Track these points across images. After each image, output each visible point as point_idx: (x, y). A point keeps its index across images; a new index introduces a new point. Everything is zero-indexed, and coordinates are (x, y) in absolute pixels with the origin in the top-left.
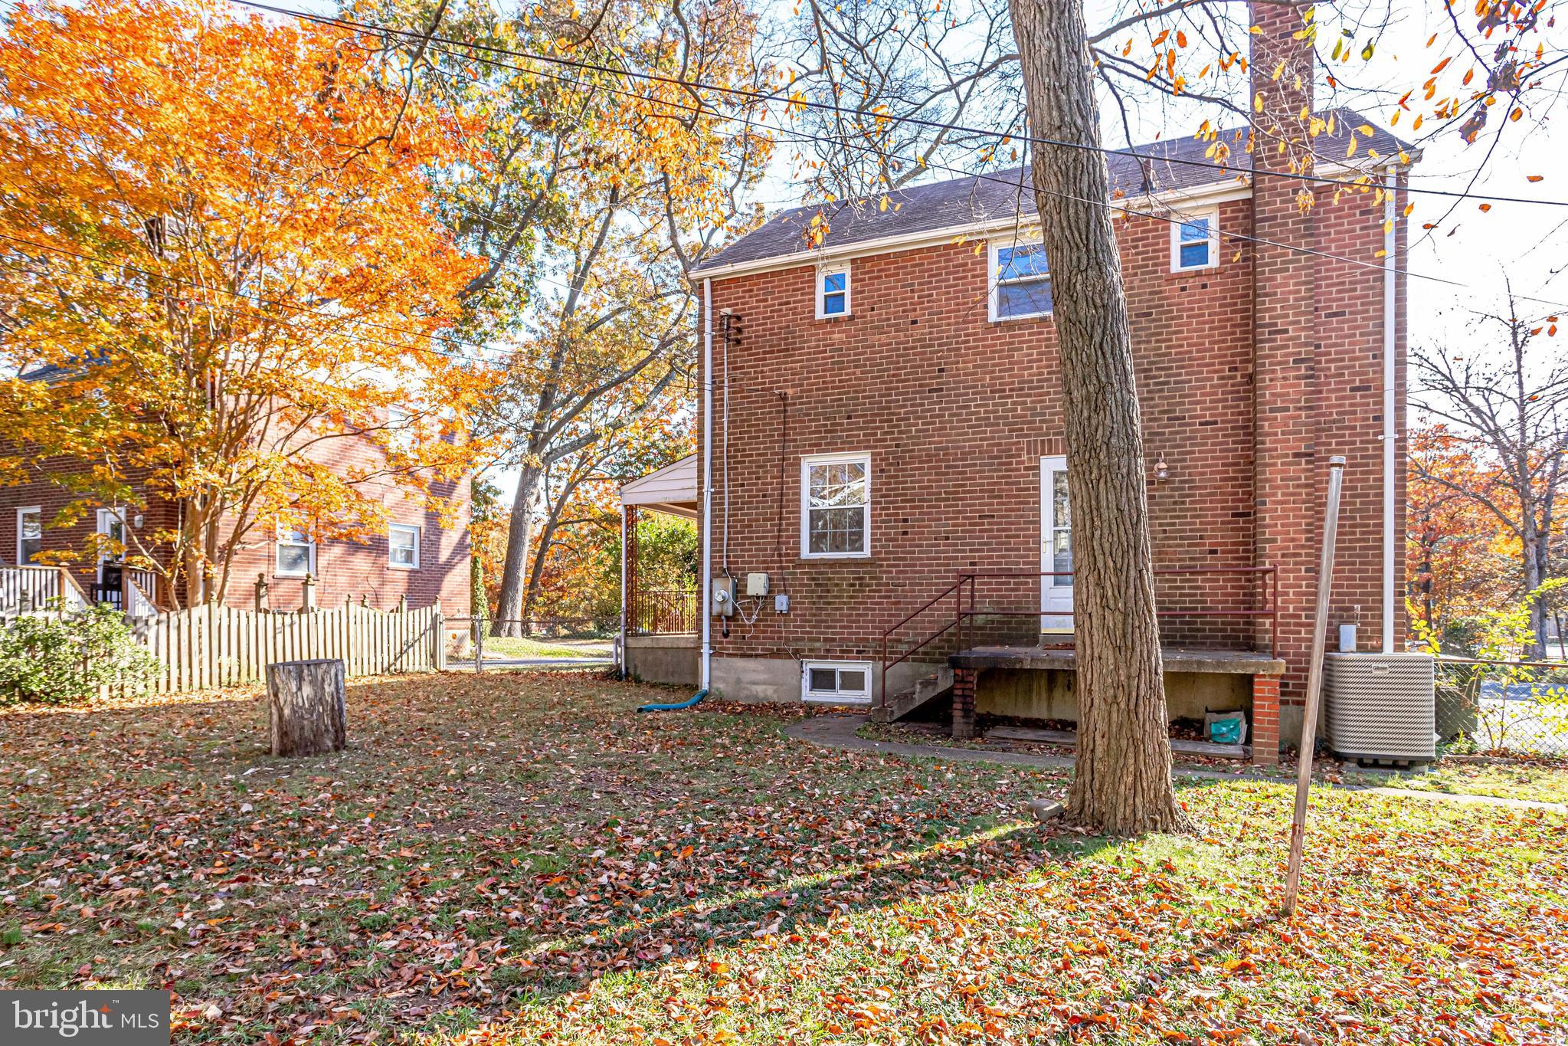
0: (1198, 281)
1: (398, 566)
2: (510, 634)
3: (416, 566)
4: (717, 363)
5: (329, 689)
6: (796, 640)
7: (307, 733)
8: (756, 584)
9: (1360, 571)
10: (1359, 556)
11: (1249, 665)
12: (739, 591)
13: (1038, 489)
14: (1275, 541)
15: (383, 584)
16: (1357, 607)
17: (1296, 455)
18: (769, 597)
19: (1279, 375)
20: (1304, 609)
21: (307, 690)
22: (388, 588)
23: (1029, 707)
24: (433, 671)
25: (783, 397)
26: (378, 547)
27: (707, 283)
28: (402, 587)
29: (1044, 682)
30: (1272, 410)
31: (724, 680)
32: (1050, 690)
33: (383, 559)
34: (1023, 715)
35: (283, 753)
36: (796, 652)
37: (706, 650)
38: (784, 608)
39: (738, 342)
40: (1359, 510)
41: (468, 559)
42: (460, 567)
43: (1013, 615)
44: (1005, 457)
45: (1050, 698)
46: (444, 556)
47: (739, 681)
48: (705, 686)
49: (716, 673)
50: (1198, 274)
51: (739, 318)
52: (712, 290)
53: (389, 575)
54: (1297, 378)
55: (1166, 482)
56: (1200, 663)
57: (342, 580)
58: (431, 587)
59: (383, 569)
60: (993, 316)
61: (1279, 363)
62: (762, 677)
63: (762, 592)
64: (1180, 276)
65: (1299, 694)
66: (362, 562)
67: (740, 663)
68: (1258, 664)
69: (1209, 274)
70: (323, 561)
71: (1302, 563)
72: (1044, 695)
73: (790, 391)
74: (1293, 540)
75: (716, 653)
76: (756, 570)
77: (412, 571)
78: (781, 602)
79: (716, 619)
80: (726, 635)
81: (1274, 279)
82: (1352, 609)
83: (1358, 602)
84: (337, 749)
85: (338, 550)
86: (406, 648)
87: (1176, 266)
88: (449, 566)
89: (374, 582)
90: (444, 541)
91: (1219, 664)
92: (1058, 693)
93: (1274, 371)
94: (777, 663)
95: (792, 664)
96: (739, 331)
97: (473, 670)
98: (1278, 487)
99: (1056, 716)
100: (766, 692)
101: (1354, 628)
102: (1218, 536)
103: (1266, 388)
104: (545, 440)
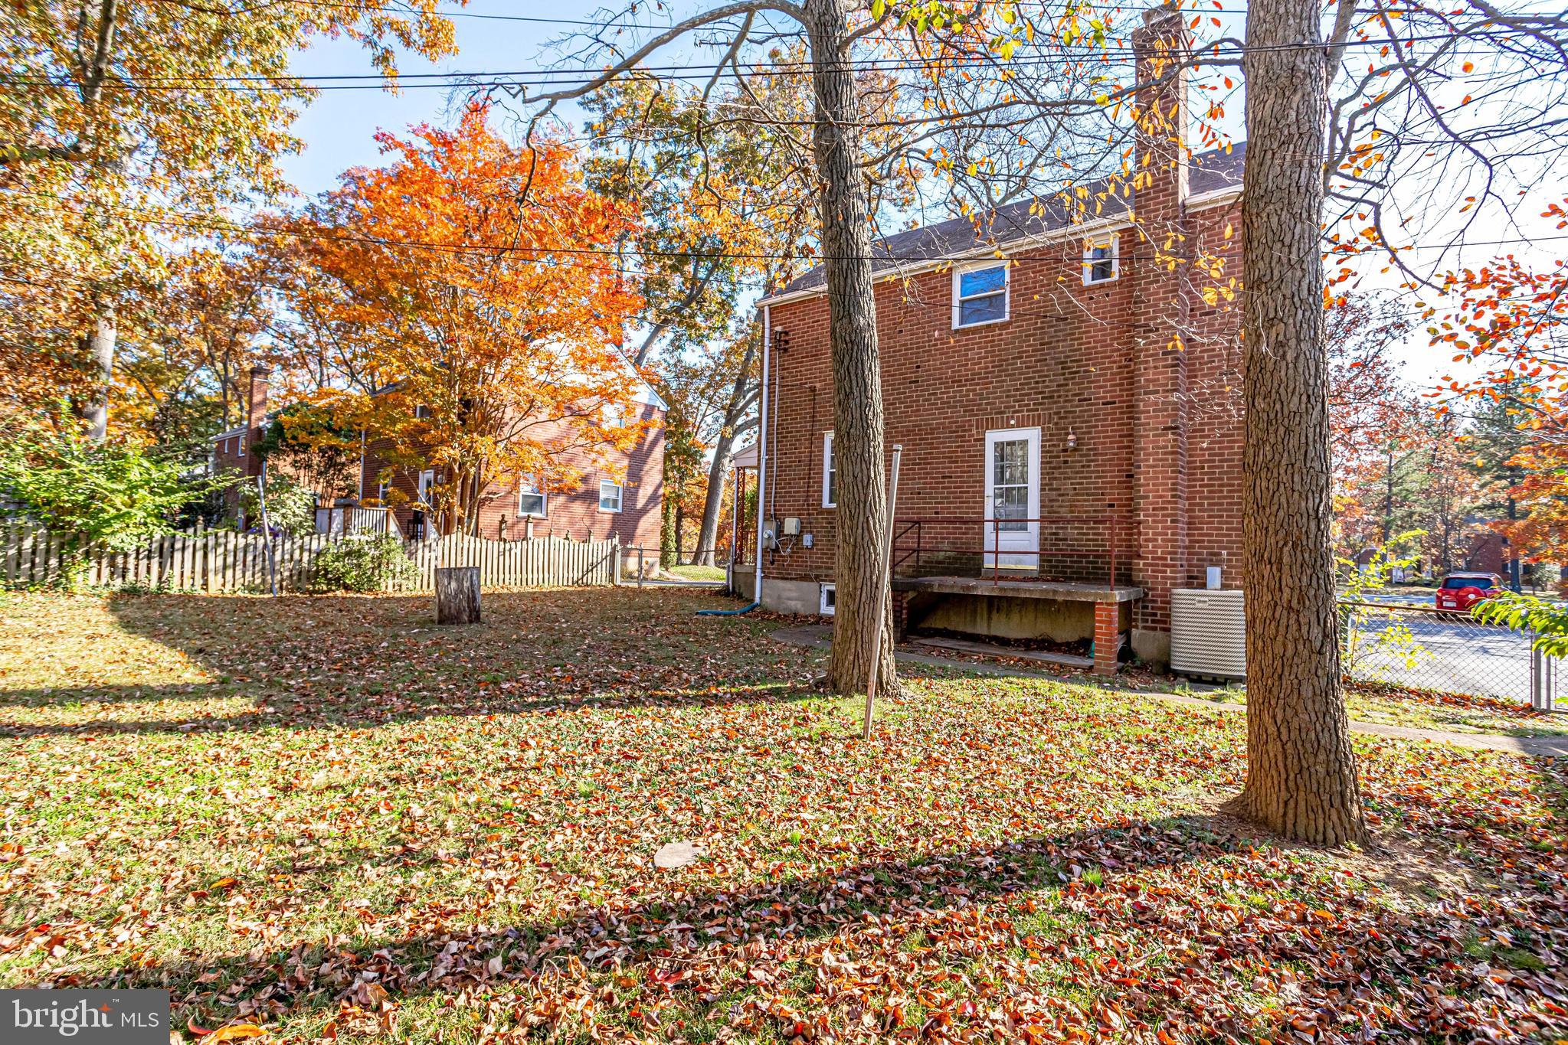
0: (1103, 292)
1: (605, 513)
2: (705, 564)
3: (619, 510)
4: (772, 366)
5: (466, 584)
6: (818, 568)
7: (453, 611)
8: (791, 525)
9: (1227, 523)
10: (1225, 510)
11: (1089, 595)
12: (780, 531)
13: (983, 456)
14: (1147, 497)
15: (593, 523)
16: (1224, 552)
17: (1166, 429)
18: (799, 537)
19: (1151, 364)
20: (1170, 553)
21: (453, 585)
22: (597, 526)
23: (974, 622)
24: (610, 586)
25: (813, 389)
26: (591, 496)
27: (766, 309)
28: (607, 526)
29: (985, 605)
30: (1146, 393)
31: (771, 597)
32: (990, 613)
33: (593, 506)
34: (969, 630)
35: (441, 622)
36: (817, 577)
37: (759, 573)
38: (809, 544)
39: (786, 350)
40: (1226, 473)
41: (660, 506)
42: (652, 512)
43: (964, 553)
44: (959, 431)
45: (989, 618)
46: (640, 504)
47: (779, 597)
48: (757, 600)
49: (766, 591)
50: (1102, 286)
51: (787, 333)
52: (771, 314)
53: (599, 517)
54: (1165, 367)
55: (1075, 450)
56: (1055, 592)
57: (564, 520)
58: (630, 525)
59: (592, 515)
60: (956, 325)
61: (1152, 355)
62: (794, 594)
63: (794, 532)
64: (1090, 289)
65: (1165, 622)
66: (578, 508)
67: (781, 584)
68: (1096, 595)
69: (1113, 285)
70: (551, 507)
71: (1168, 516)
72: (985, 616)
73: (818, 385)
74: (1161, 497)
75: (765, 577)
76: (790, 516)
77: (615, 514)
78: (807, 540)
79: (765, 551)
80: (772, 563)
81: (1148, 289)
82: (1220, 554)
83: (1225, 548)
84: (471, 622)
85: (562, 499)
86: (592, 567)
87: (1087, 280)
88: (644, 511)
89: (587, 522)
90: (641, 492)
91: (1069, 593)
92: (995, 616)
93: (1147, 362)
94: (805, 584)
95: (814, 585)
96: (787, 342)
97: (636, 585)
98: (1149, 454)
99: (993, 632)
100: (796, 605)
101: (1218, 570)
102: (1114, 494)
103: (1142, 375)
104: (737, 416)
